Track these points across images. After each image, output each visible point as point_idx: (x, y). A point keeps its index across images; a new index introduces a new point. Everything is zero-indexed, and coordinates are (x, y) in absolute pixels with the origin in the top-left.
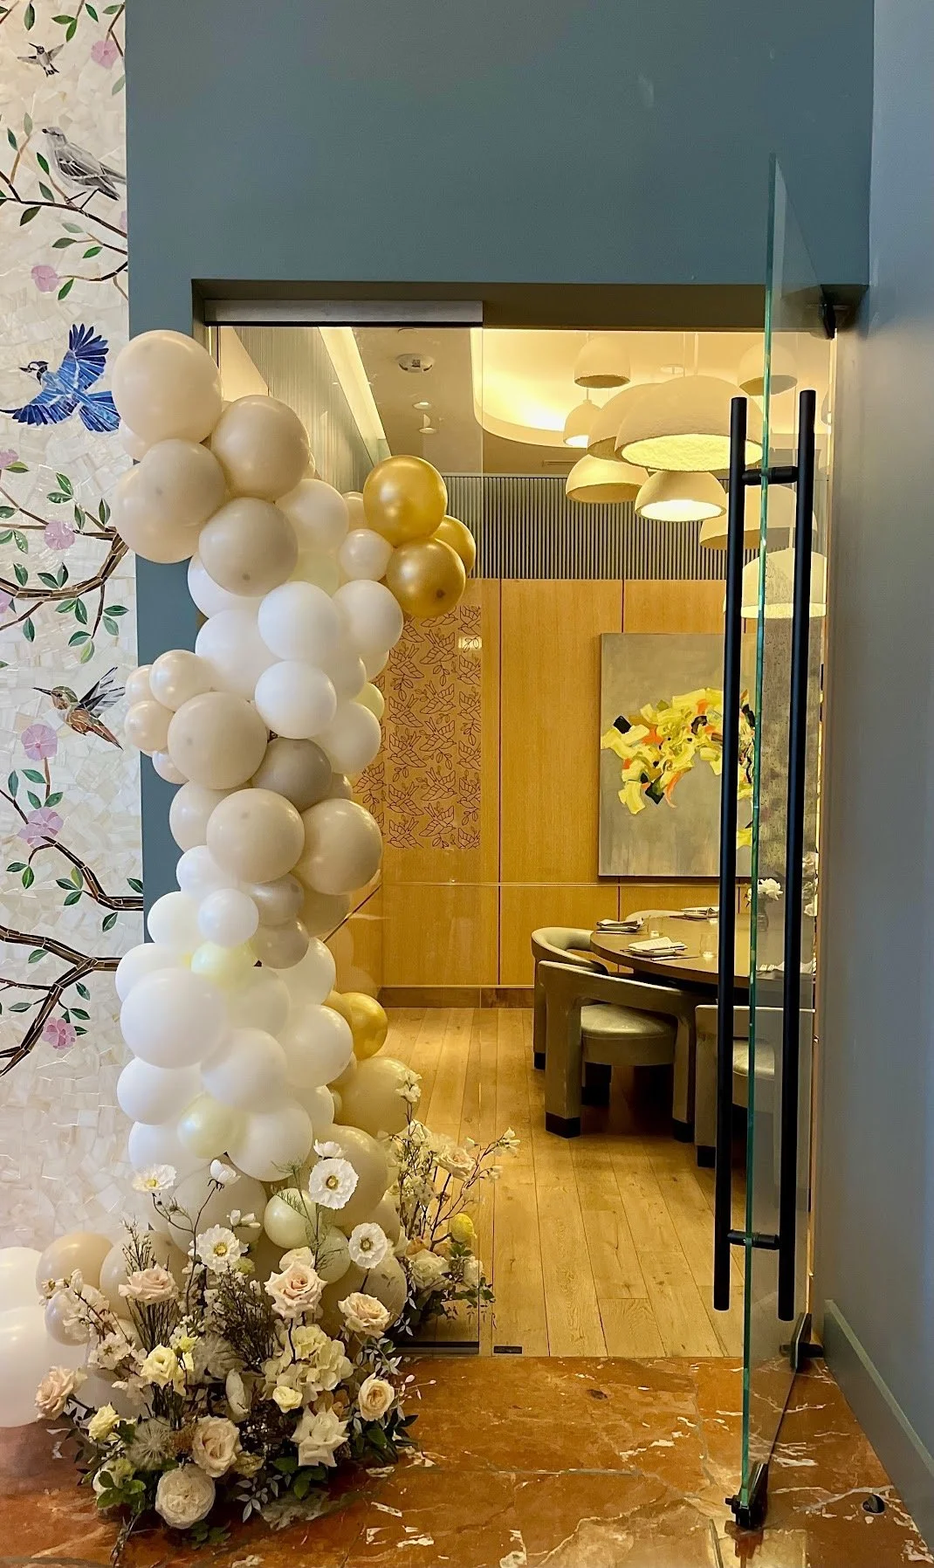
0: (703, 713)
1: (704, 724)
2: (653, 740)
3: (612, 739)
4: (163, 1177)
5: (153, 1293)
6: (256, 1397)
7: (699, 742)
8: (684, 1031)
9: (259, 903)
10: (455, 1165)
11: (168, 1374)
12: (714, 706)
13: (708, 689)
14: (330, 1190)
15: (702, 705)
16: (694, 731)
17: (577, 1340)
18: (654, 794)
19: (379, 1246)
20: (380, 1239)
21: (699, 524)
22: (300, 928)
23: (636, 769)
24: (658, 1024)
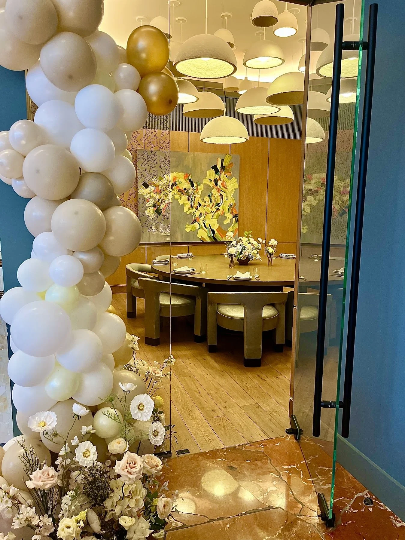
0: (175, 181)
1: (176, 186)
2: (158, 192)
3: (142, 191)
4: (48, 419)
5: (50, 484)
6: (102, 519)
7: (174, 192)
8: (199, 302)
9: (82, 261)
10: (156, 376)
11: (74, 534)
12: (179, 178)
13: (177, 172)
14: (141, 411)
15: (175, 179)
16: (172, 188)
17: (208, 441)
18: (158, 212)
19: (162, 433)
20: (161, 429)
21: (183, 105)
22: (99, 273)
23: (151, 202)
24: (188, 299)
